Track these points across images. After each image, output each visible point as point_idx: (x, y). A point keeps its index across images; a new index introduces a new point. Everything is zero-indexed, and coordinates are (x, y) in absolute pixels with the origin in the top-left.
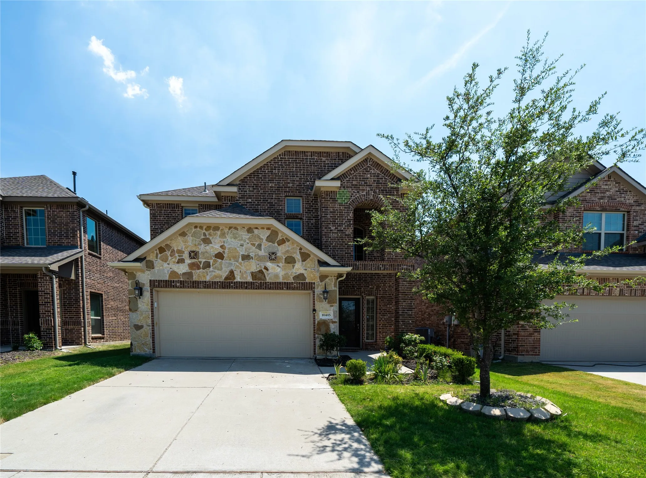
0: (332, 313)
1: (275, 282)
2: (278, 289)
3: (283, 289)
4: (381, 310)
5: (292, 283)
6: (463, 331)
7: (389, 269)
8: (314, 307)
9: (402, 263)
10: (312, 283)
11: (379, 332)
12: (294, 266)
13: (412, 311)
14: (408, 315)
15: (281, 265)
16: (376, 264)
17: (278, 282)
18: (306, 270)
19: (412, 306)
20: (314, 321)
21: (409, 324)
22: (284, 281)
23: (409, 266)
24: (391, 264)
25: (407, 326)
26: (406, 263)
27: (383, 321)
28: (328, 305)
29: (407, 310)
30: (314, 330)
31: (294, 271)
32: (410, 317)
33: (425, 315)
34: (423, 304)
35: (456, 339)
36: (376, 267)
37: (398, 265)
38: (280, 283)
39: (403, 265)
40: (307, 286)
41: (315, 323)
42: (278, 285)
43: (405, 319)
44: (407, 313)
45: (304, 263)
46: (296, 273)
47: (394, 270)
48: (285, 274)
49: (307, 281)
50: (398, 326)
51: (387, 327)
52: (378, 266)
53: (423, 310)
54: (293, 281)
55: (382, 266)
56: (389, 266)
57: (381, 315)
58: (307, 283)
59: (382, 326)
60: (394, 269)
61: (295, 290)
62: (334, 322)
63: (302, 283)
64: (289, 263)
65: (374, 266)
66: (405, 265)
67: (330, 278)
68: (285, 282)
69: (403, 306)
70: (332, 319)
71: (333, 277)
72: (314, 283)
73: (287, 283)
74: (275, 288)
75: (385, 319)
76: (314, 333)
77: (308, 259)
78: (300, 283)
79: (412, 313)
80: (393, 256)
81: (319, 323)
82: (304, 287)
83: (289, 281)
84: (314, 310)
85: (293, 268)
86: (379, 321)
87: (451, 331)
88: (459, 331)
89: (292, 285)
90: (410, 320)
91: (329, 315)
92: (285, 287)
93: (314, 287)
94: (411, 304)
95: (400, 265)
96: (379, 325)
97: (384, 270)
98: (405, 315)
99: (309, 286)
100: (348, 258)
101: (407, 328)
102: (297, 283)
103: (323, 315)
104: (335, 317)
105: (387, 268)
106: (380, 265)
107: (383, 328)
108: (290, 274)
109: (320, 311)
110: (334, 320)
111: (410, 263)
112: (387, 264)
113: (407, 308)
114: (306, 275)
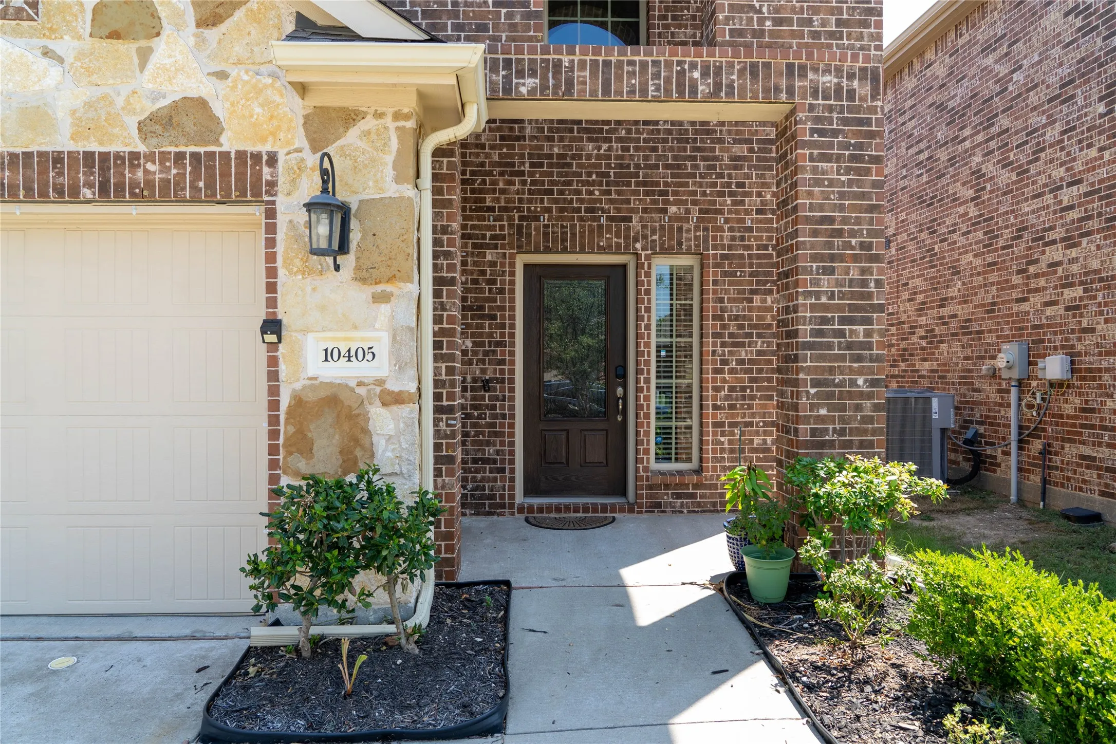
0: (382, 344)
1: (28, 155)
2: (44, 197)
3: (74, 195)
4: (721, 318)
5: (135, 156)
6: (1093, 410)
7: (742, 88)
8: (272, 303)
9: (810, 56)
10: (256, 157)
11: (716, 425)
12: (144, 56)
13: (868, 321)
14: (850, 346)
15: (65, 46)
16: (669, 64)
17: (41, 154)
18: (222, 75)
19: (869, 296)
20: (274, 391)
21: (851, 396)
22: (82, 147)
23: (851, 77)
24: (754, 66)
25: (843, 408)
26: (833, 57)
27: (732, 371)
28: (362, 294)
29: (843, 320)
30: (273, 450)
31: (147, 81)
32: (859, 359)
33: (915, 339)
34: (905, 295)
35: (1056, 445)
36: (668, 80)
37: (790, 67)
38: (58, 158)
39: (815, 70)
40: (225, 174)
41: (274, 405)
42: (43, 172)
43: (831, 370)
44: (841, 334)
45: (213, 34)
46: (157, 96)
47: (767, 100)
48: (89, 105)
49: (229, 143)
50: (796, 407)
51: (753, 398)
52: (681, 73)
53: (904, 318)
54: (141, 148)
55: (705, 74)
56: (741, 72)
57: (723, 345)
58: (225, 156)
59: (727, 398)
60: (766, 91)
61: (151, 200)
62: (392, 399)
63: (195, 156)
64: (115, 35)
65: (657, 76)
66: (827, 71)
67: (369, 123)
68: (89, 155)
69: (818, 295)
70: (380, 382)
71: (388, 121)
72: (272, 160)
73: (105, 156)
74: (29, 190)
75: (741, 362)
76: (273, 464)
77: (239, 14)
78: (180, 156)
79: (868, 334)
80: (761, 21)
81: (298, 402)
82: (210, 185)
83: (112, 148)
84: (272, 326)
85: (142, 66)
86: (717, 371)
87: (1030, 406)
88: (1068, 409)
89: (134, 167)
90: (860, 372)
91: (369, 353)
92: (90, 186)
93: (272, 184)
94: (864, 283)
95: (802, 68)
96: (717, 389)
97: (714, 96)
98: (830, 346)
99: (241, 176)
100: (513, 27)
101: (842, 420)
102: (164, 156)
103: (328, 355)
104: (400, 366)
105: (730, 86)
106: (693, 66)
107: (732, 407)
108: (120, 102)
109: (305, 331)
110: (393, 386)
111: (855, 58)
112: (731, 65)
113: (839, 308)
114: (219, 109)
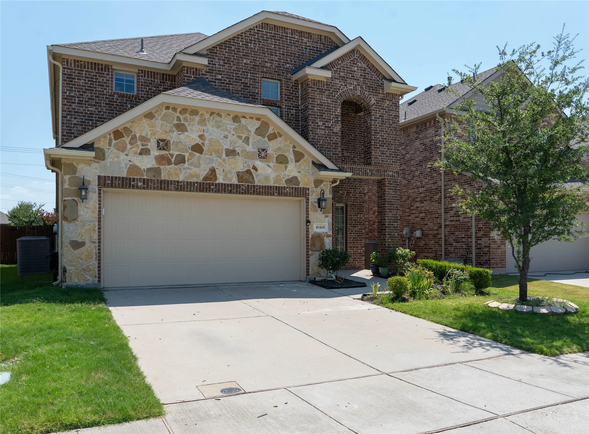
0: (326, 225)
1: (265, 186)
3: (273, 194)
4: (351, 220)
5: (285, 187)
6: (427, 244)
8: (307, 217)
9: (388, 168)
10: (306, 189)
11: (350, 247)
12: (286, 168)
13: (397, 222)
14: (394, 227)
15: (271, 164)
16: (363, 169)
17: (268, 186)
18: (300, 172)
19: (397, 217)
20: (307, 234)
21: (394, 237)
22: (275, 185)
23: (394, 173)
25: (393, 240)
26: (391, 169)
27: (354, 233)
28: (323, 216)
29: (393, 222)
30: (307, 246)
31: (287, 173)
32: (396, 230)
35: (418, 254)
37: (384, 171)
38: (271, 187)
39: (388, 171)
40: (300, 192)
41: (308, 237)
42: (268, 190)
43: (391, 232)
44: (393, 225)
45: (298, 164)
46: (289, 176)
47: (380, 177)
49: (301, 186)
50: (385, 240)
51: (358, 240)
52: (366, 171)
55: (370, 171)
56: (376, 171)
57: (352, 227)
58: (300, 188)
59: (353, 240)
60: (380, 175)
61: (287, 196)
62: (328, 236)
63: (295, 188)
64: (280, 163)
66: (390, 171)
67: (324, 183)
68: (276, 187)
69: (389, 217)
70: (326, 233)
71: (328, 182)
72: (308, 189)
74: (265, 193)
75: (356, 231)
76: (307, 249)
77: (302, 160)
78: (293, 188)
79: (397, 225)
80: (379, 161)
81: (313, 237)
82: (298, 194)
83: (280, 186)
84: (308, 222)
85: (286, 170)
86: (350, 233)
87: (412, 244)
88: (421, 245)
89: (284, 190)
90: (396, 232)
91: (324, 227)
92: (276, 193)
93: (308, 194)
94: (397, 215)
95: (386, 171)
96: (350, 238)
97: (371, 176)
98: (391, 227)
99: (303, 192)
101: (393, 242)
102: (290, 188)
103: (317, 227)
104: (329, 230)
105: (374, 174)
106: (368, 169)
107: (354, 243)
108: (282, 176)
109: (314, 223)
110: (329, 233)
111: (395, 169)
112: (374, 169)
113: (392, 219)
114: (299, 179)
